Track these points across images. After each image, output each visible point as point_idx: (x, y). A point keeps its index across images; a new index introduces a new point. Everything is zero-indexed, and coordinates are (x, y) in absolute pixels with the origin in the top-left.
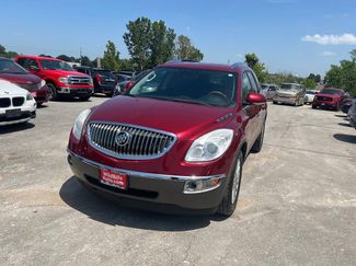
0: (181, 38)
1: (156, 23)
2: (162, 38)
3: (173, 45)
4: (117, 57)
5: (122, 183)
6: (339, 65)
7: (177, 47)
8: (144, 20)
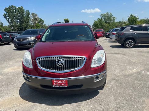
0: (33, 14)
1: (19, 8)
2: (23, 15)
3: (29, 17)
4: (2, 25)
5: (65, 84)
6: (97, 20)
7: (32, 18)
8: (13, 7)
